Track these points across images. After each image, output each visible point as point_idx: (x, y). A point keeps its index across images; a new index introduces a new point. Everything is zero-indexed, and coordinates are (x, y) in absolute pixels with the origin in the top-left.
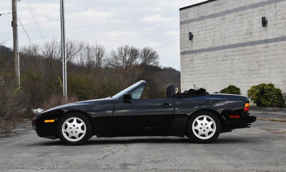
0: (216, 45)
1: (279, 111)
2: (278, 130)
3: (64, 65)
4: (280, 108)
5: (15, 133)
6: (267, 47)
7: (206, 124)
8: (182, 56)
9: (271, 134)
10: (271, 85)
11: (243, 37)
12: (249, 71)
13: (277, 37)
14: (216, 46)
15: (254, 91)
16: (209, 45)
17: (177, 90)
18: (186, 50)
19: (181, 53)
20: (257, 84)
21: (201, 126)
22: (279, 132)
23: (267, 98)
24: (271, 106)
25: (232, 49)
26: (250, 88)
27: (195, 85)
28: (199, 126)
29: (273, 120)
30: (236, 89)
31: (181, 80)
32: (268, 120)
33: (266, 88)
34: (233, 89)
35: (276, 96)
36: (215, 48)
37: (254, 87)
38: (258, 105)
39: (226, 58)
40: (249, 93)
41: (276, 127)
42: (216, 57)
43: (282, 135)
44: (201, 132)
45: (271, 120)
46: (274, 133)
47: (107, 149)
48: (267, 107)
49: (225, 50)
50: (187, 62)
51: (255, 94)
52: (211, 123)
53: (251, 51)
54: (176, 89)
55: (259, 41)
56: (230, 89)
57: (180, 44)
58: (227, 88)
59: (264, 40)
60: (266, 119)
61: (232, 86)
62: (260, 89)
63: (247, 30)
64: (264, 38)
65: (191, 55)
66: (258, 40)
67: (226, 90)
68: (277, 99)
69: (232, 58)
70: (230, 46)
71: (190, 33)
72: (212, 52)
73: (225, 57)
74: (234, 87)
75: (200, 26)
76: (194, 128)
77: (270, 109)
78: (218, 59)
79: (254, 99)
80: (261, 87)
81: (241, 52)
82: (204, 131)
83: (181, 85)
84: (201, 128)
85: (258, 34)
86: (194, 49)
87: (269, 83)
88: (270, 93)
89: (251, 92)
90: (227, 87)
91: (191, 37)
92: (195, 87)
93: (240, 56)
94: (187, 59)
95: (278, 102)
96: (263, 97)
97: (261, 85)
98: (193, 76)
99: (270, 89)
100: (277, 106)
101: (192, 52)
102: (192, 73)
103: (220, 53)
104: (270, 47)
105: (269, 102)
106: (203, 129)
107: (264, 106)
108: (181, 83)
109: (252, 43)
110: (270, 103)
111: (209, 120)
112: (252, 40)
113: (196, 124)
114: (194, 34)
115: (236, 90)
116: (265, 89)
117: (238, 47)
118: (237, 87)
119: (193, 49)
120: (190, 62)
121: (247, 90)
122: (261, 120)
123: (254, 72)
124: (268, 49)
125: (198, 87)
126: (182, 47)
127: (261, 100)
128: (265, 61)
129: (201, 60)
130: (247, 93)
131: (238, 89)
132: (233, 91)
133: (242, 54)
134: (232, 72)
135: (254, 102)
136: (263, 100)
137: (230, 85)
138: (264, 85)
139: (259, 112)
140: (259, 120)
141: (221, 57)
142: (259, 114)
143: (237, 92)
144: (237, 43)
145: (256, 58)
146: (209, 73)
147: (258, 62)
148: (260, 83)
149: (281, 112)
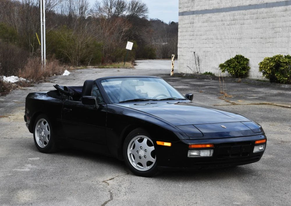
0: (223, 6)
3: (43, 21)
6: (286, 10)
8: (181, 16)
10: (289, 58)
12: (261, 38)
14: (222, 7)
15: (267, 64)
17: (174, 56)
18: (185, 10)
19: (179, 13)
23: (282, 73)
24: (287, 83)
25: (241, 12)
26: (262, 60)
27: (194, 53)
30: (245, 60)
31: (178, 45)
33: (283, 60)
34: (241, 60)
36: (221, 9)
37: (268, 59)
38: (271, 81)
39: (234, 22)
40: (261, 66)
42: (222, 21)
48: (282, 83)
50: (186, 25)
51: (269, 68)
53: (265, 15)
54: (172, 55)
55: (277, 2)
56: (238, 60)
57: (179, 2)
58: (233, 58)
59: (283, 2)
60: (289, 106)
62: (275, 62)
65: (191, 16)
66: (275, 2)
67: (233, 60)
69: (242, 22)
70: (239, 8)
72: (217, 13)
73: (234, 20)
74: (242, 57)
77: (287, 86)
79: (267, 74)
80: (277, 60)
81: (253, 15)
83: (178, 51)
86: (195, 9)
87: (286, 55)
88: (287, 67)
89: (264, 65)
93: (251, 21)
94: (186, 21)
96: (278, 71)
97: (276, 56)
98: (193, 41)
99: (288, 62)
101: (193, 13)
102: (191, 37)
103: (228, 16)
105: (286, 77)
107: (279, 82)
108: (178, 49)
109: (268, 5)
110: (286, 79)
116: (281, 62)
117: (250, 9)
118: (245, 57)
120: (190, 25)
121: (259, 63)
122: (283, 107)
123: (268, 40)
124: (288, 12)
125: (198, 55)
126: (181, 6)
127: (275, 75)
128: (282, 27)
129: (203, 22)
130: (259, 66)
131: (247, 60)
132: (241, 62)
133: (255, 18)
134: (240, 39)
135: (267, 77)
136: (278, 75)
137: (238, 54)
138: (280, 57)
139: (275, 92)
140: (281, 106)
141: (228, 20)
142: (276, 95)
143: (245, 63)
144: (249, 4)
145: (271, 24)
146: (212, 39)
147: (273, 28)
148: (275, 54)
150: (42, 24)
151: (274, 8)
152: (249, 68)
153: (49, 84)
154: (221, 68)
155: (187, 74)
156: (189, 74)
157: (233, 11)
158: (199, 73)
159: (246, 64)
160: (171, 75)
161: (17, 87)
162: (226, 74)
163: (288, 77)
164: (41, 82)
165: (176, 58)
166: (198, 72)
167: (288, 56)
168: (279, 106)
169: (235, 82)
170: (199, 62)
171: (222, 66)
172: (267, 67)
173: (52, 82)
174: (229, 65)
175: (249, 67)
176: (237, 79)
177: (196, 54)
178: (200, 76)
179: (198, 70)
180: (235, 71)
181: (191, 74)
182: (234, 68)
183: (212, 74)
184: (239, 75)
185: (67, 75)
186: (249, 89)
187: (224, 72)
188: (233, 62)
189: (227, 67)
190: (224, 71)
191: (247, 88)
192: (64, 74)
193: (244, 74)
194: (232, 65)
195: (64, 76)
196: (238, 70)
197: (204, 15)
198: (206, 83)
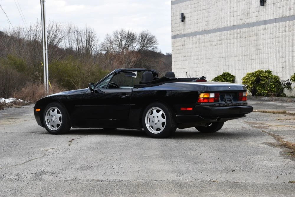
0: (210, 27)
1: (276, 100)
2: (263, 124)
3: (45, 49)
4: (277, 98)
6: (265, 29)
8: (174, 40)
9: (254, 129)
10: (269, 72)
11: (240, 17)
12: (245, 56)
13: (276, 18)
14: (210, 29)
15: (249, 79)
16: (202, 28)
18: (177, 33)
19: (172, 36)
20: (253, 71)
22: (262, 126)
23: (263, 87)
24: (268, 95)
25: (227, 32)
26: (245, 76)
27: (186, 72)
29: (264, 112)
31: (172, 66)
32: (259, 112)
33: (263, 75)
34: (228, 76)
35: (273, 84)
36: (209, 31)
37: (249, 75)
38: (253, 95)
39: (221, 42)
40: (244, 81)
41: (262, 120)
42: (210, 41)
43: (264, 130)
45: (262, 112)
46: (257, 127)
48: (263, 96)
49: (219, 33)
50: (178, 47)
51: (250, 82)
53: (247, 34)
55: (257, 22)
56: (224, 77)
57: (172, 26)
58: (220, 76)
59: (262, 21)
60: (257, 111)
61: (226, 73)
62: (256, 76)
63: (244, 10)
64: (262, 19)
65: (183, 39)
66: (255, 21)
67: (220, 77)
68: (274, 87)
69: (227, 41)
70: (225, 29)
71: (182, 14)
72: (206, 35)
73: (220, 40)
74: (228, 74)
75: (193, 6)
77: (267, 98)
78: (211, 43)
79: (250, 88)
80: (258, 74)
81: (236, 35)
85: (256, 14)
87: (266, 70)
88: (267, 81)
89: (246, 79)
90: (221, 74)
91: (183, 18)
92: (187, 74)
93: (235, 40)
94: (179, 44)
95: (276, 91)
96: (259, 85)
97: (257, 71)
98: (185, 62)
99: (268, 76)
100: (275, 96)
101: (184, 35)
102: (184, 59)
103: (214, 36)
104: (268, 29)
105: (266, 90)
107: (260, 95)
109: (249, 25)
110: (266, 92)
112: (250, 21)
114: (186, 15)
115: (231, 77)
116: (262, 77)
117: (233, 29)
118: (231, 74)
119: (185, 33)
120: (182, 47)
121: (242, 78)
123: (251, 57)
124: (267, 31)
125: (190, 75)
126: (173, 30)
127: (257, 88)
128: (262, 44)
129: (194, 44)
130: (242, 81)
131: (233, 77)
132: (227, 79)
133: (238, 37)
134: (226, 57)
136: (259, 89)
137: (225, 72)
138: (260, 72)
139: (253, 103)
141: (216, 41)
143: (231, 80)
144: (233, 25)
145: (253, 42)
146: (202, 59)
147: (255, 46)
148: (257, 70)
149: (277, 102)
150: (44, 52)
151: (255, 27)
157: (219, 32)
161: (12, 105)
163: (268, 91)
167: (268, 70)
188: (220, 79)
197: (194, 37)
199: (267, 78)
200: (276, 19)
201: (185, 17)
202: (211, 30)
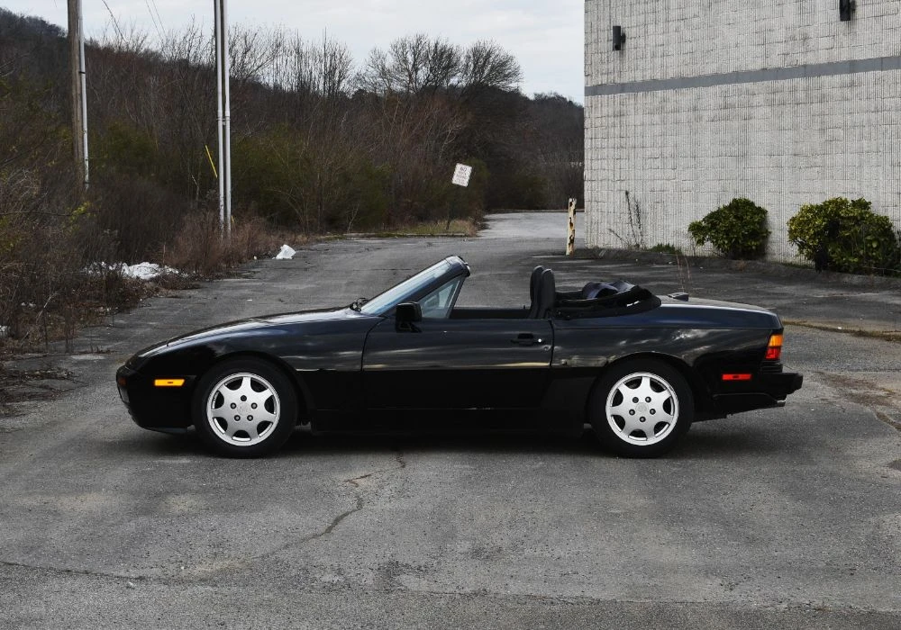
0: (696, 70)
1: (882, 287)
2: (872, 386)
3: (224, 117)
4: (884, 278)
5: (69, 377)
6: (852, 85)
7: (649, 400)
8: (594, 98)
9: (850, 405)
10: (862, 205)
11: (780, 48)
12: (795, 155)
13: (884, 56)
14: (696, 74)
15: (808, 222)
17: (574, 203)
18: (603, 80)
19: (586, 88)
20: (818, 201)
21: (634, 406)
22: (873, 393)
23: (847, 245)
24: (858, 270)
25: (745, 86)
26: (795, 213)
27: (627, 193)
28: (627, 403)
29: (861, 334)
30: (755, 210)
31: (585, 173)
32: (846, 331)
33: (846, 213)
34: (747, 211)
35: (875, 240)
36: (693, 79)
37: (810, 210)
38: (818, 267)
39: (726, 112)
40: (793, 228)
41: (865, 370)
42: (696, 109)
43: (879, 409)
44: (632, 423)
45: (854, 333)
46: (858, 399)
47: (343, 477)
48: (846, 271)
49: (724, 87)
50: (603, 119)
51: (812, 232)
52: (664, 396)
53: (802, 95)
54: (571, 200)
55: (829, 63)
56: (737, 211)
57: (586, 61)
58: (725, 208)
59: (845, 62)
60: (840, 328)
61: (741, 200)
62: (827, 216)
63: (794, 28)
64: (844, 56)
65: (618, 97)
66: (826, 62)
67: (725, 213)
68: (877, 248)
69: (744, 111)
70: (738, 77)
71: (617, 30)
72: (684, 90)
73: (725, 108)
74: (748, 204)
76: (610, 410)
77: (856, 279)
78: (699, 113)
79: (810, 247)
80: (832, 211)
81: (772, 96)
82: (643, 419)
83: (586, 188)
84: (632, 412)
85: (825, 42)
86: (627, 78)
87: (856, 198)
88: (858, 229)
89: (799, 225)
90: (727, 204)
91: (619, 39)
92: (628, 197)
93: (768, 110)
94: (605, 110)
95: (880, 258)
96: (835, 241)
97: (830, 202)
98: (623, 162)
99: (859, 218)
100: (879, 272)
101: (622, 88)
102: (617, 153)
103: (711, 95)
104: (861, 84)
105: (855, 257)
106: (638, 415)
107: (841, 269)
108: (587, 185)
109: (807, 71)
110: (856, 260)
111: (657, 387)
112: (811, 59)
113: (618, 399)
114: (629, 33)
115: (755, 214)
116: (842, 218)
117: (764, 79)
118: (757, 205)
119: (626, 80)
120: (614, 119)
121: (788, 220)
122: (826, 329)
123: (812, 161)
124: (856, 91)
125: (638, 198)
126: (590, 72)
127: (830, 250)
128: (845, 127)
129: (648, 113)
130: (787, 227)
131: (762, 212)
132: (745, 217)
133: (777, 102)
134: (743, 156)
135: (809, 256)
136: (834, 251)
137: (737, 197)
138: (839, 204)
139: (822, 294)
140: (820, 328)
141: (712, 108)
142: (821, 302)
143: (757, 220)
144: (762, 67)
145: (818, 119)
146: (672, 156)
147: (823, 130)
148: (829, 197)
149: (887, 292)
150: (220, 124)
151: (824, 78)
152: (768, 233)
153: (240, 282)
154: (695, 234)
155: (609, 251)
156: (614, 250)
157: (723, 83)
158: (641, 246)
159: (758, 223)
160: (568, 253)
161: (157, 290)
162: (708, 248)
163: (861, 257)
164: (218, 277)
165: (580, 206)
166: (638, 245)
167: (860, 200)
168: (816, 327)
169: (731, 269)
170: (639, 219)
171: (696, 229)
172: (809, 230)
173: (246, 277)
174: (714, 226)
175: (767, 231)
176: (735, 262)
177: (631, 195)
178: (644, 254)
179: (639, 241)
180: (730, 242)
181: (620, 251)
182: (727, 233)
183: (673, 248)
184: (740, 250)
185: (287, 258)
186: (758, 287)
187: (703, 243)
188: (724, 218)
189: (710, 230)
190: (701, 242)
191: (755, 285)
192: (279, 256)
193: (754, 248)
194: (722, 225)
195: (280, 260)
196: (737, 239)
197: (649, 94)
198: (652, 274)
199: (858, 221)
200: (882, 58)
201: (624, 36)
202: (700, 76)
